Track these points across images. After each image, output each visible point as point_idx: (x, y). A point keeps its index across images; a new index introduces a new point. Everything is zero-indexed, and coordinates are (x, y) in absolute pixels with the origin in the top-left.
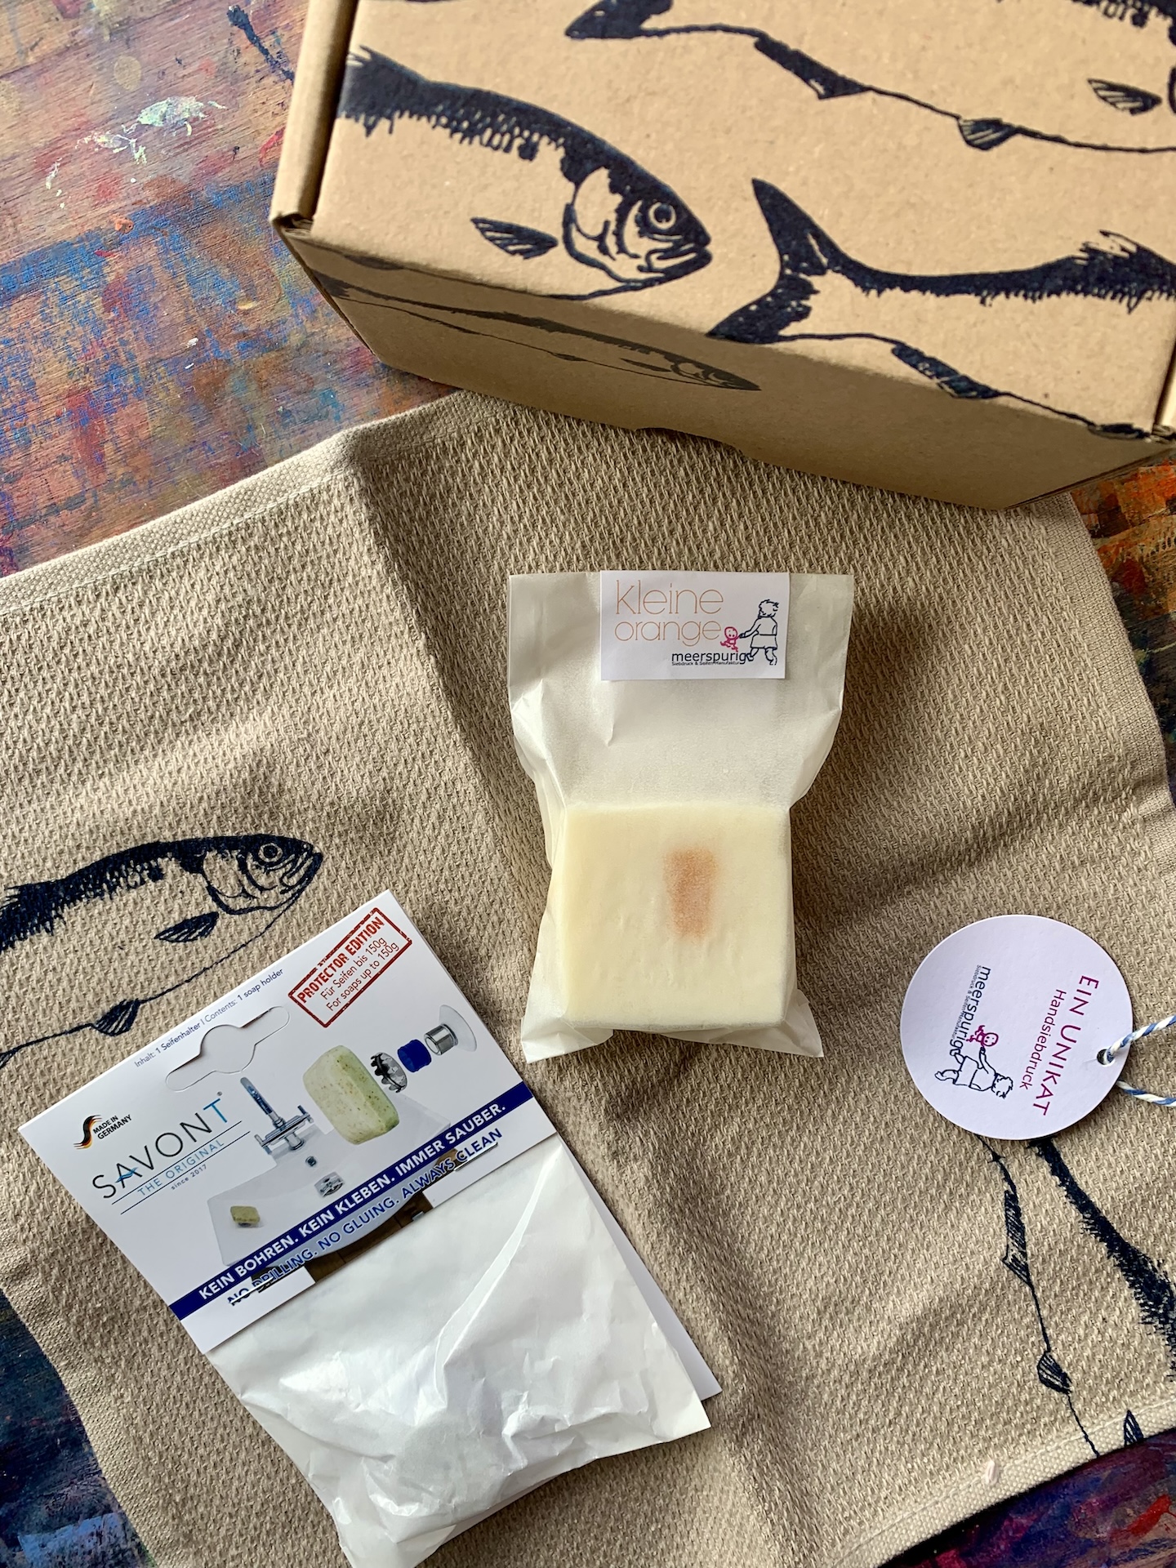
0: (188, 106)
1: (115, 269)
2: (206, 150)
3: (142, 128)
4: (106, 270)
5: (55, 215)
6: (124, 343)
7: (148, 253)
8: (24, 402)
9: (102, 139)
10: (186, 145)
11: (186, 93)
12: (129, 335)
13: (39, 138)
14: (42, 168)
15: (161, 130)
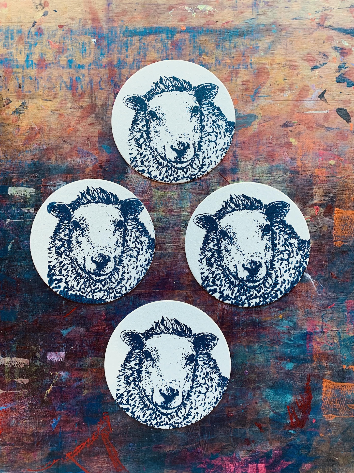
0: (209, 8)
1: (177, 37)
2: (209, 19)
3: (197, 9)
4: (175, 37)
5: (168, 20)
6: (172, 54)
7: (186, 36)
8: (142, 59)
9: (186, 8)
10: (206, 16)
11: (210, 5)
12: (174, 53)
13: (172, 2)
14: (170, 9)
15: (201, 11)
